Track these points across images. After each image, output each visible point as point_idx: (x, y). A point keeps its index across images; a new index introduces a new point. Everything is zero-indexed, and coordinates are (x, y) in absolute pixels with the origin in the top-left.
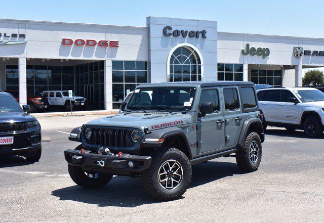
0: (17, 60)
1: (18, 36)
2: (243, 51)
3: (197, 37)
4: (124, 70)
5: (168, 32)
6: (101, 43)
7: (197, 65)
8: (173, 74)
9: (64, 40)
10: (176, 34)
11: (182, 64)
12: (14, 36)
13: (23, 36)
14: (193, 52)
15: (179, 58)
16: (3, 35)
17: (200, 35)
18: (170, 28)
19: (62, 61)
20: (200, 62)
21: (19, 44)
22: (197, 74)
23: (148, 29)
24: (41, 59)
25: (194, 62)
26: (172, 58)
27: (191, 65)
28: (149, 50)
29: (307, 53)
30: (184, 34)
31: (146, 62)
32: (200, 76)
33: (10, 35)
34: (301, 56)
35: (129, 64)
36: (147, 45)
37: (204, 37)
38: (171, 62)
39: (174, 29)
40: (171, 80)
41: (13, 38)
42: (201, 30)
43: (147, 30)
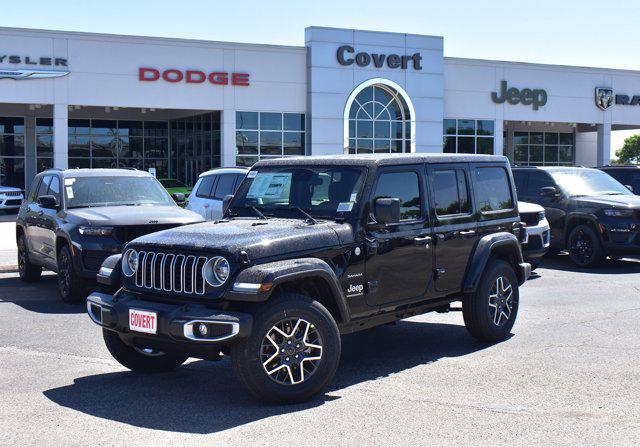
0: (50, 108)
1: (53, 62)
2: (494, 95)
3: (404, 67)
4: (259, 130)
5: (347, 56)
6: (215, 78)
7: (404, 121)
8: (356, 138)
9: (142, 71)
10: (362, 60)
11: (374, 120)
12: (45, 61)
13: (62, 62)
14: (395, 97)
15: (369, 107)
16: (23, 59)
17: (410, 63)
18: (350, 50)
19: (143, 112)
20: (408, 117)
21: (53, 78)
22: (404, 139)
23: (308, 50)
24: (103, 108)
25: (398, 115)
26: (354, 106)
27: (391, 121)
28: (309, 93)
29: (622, 100)
30: (378, 61)
31: (303, 115)
32: (408, 144)
33: (37, 60)
34: (608, 105)
35: (271, 119)
36: (305, 81)
37: (417, 66)
38: (352, 115)
39: (358, 50)
40: (352, 151)
41: (42, 67)
42: (410, 53)
43: (306, 52)
